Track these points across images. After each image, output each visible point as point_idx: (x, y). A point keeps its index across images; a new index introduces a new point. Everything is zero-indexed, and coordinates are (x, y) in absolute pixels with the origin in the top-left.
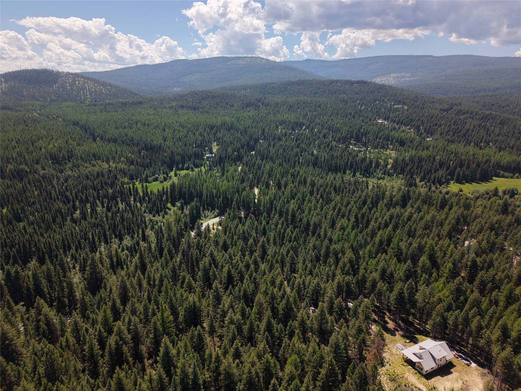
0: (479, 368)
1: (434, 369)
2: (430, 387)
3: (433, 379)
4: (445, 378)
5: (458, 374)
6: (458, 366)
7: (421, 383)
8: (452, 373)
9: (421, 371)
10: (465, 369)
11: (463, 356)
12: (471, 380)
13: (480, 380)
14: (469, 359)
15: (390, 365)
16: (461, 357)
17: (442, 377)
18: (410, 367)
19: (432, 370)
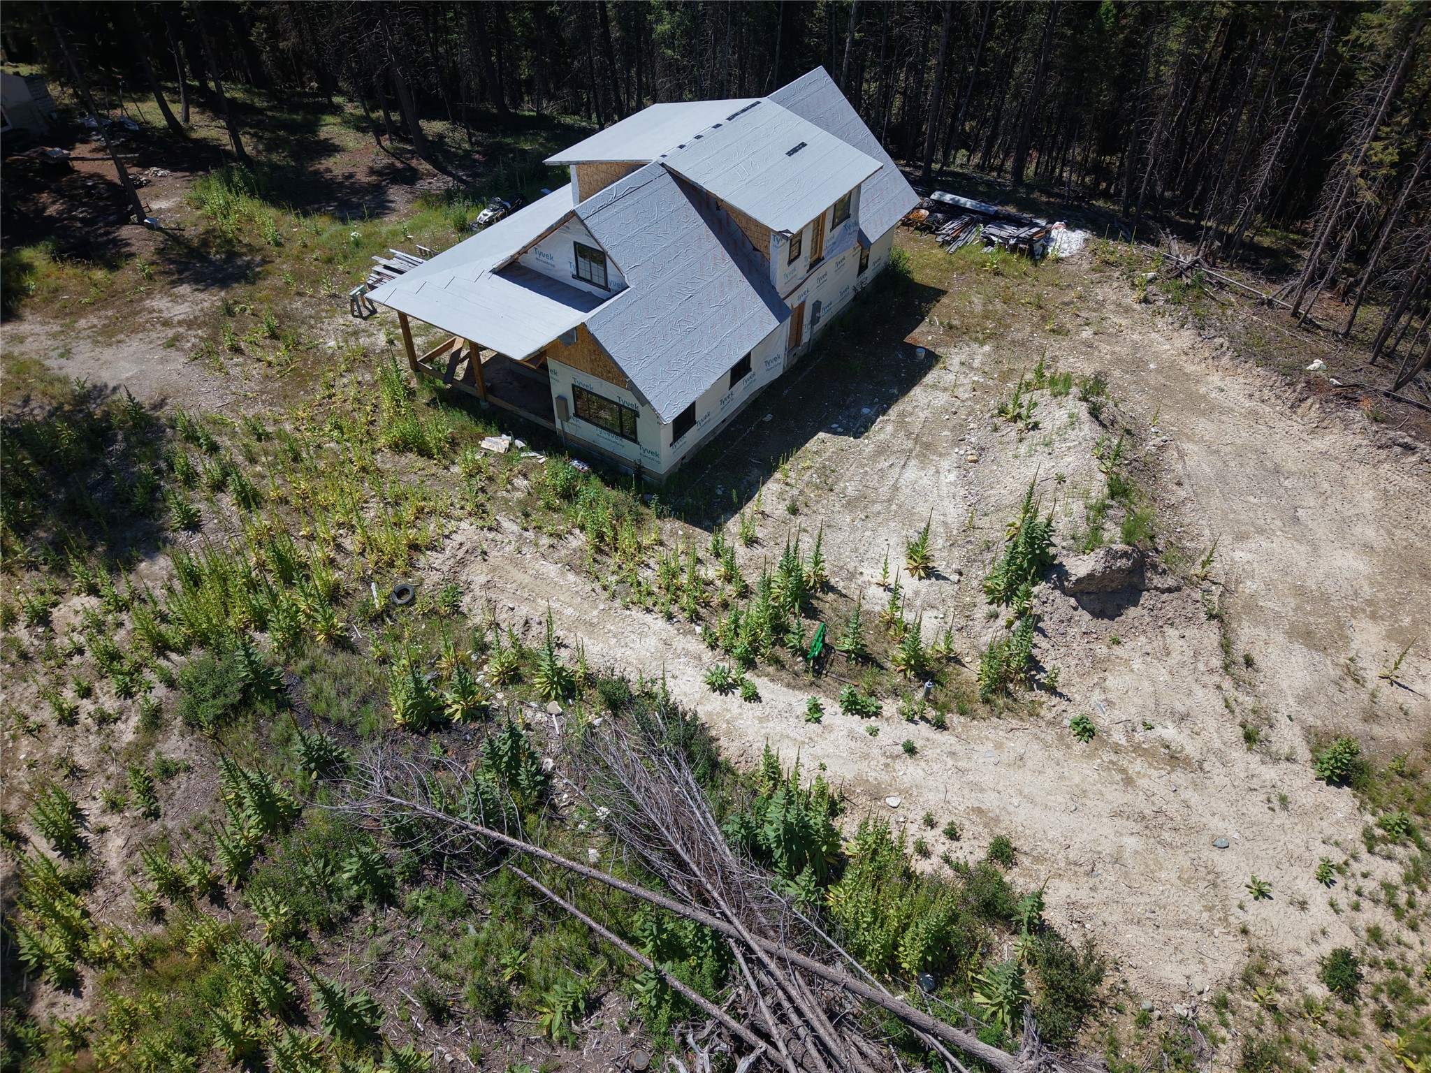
0: (1120, 249)
1: (761, 376)
2: (753, 609)
3: (771, 495)
4: (884, 429)
5: (982, 353)
6: (955, 285)
7: (642, 598)
8: (932, 360)
9: (626, 450)
10: (1025, 292)
11: (968, 203)
12: (1118, 361)
13: (1186, 337)
14: (1011, 210)
15: (250, 499)
16: (954, 211)
17: (858, 428)
18: (498, 443)
19: (744, 391)
